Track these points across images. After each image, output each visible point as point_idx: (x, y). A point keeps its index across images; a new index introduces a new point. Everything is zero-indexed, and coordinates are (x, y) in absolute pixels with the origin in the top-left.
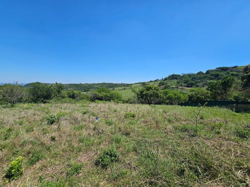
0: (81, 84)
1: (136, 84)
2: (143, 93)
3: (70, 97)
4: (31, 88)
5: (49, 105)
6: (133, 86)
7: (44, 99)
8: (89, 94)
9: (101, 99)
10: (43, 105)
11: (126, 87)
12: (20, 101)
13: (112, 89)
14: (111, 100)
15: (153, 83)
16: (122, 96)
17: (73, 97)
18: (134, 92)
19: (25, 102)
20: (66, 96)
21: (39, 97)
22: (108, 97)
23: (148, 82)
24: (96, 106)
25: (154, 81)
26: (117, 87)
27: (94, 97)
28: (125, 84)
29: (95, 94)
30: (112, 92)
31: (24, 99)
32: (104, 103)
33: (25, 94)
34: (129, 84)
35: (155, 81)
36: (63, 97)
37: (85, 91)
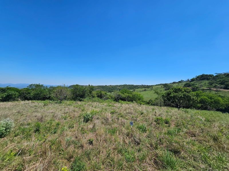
0: (106, 86)
1: (157, 85)
2: (171, 95)
3: (98, 96)
4: (72, 89)
5: (84, 103)
6: (154, 87)
7: (81, 98)
8: (113, 94)
9: (124, 99)
10: (79, 103)
11: (147, 89)
12: (65, 98)
13: (133, 90)
14: (134, 101)
15: (177, 84)
16: (144, 97)
17: (100, 96)
18: (157, 93)
19: (68, 99)
20: (96, 96)
21: (77, 96)
22: (130, 97)
23: (171, 84)
24: (121, 106)
25: (177, 83)
26: (138, 88)
27: (118, 98)
28: (145, 86)
29: (119, 95)
30: (134, 93)
31: (68, 97)
32: (127, 104)
33: (69, 93)
34: (149, 86)
35: (179, 82)
36: (93, 97)
37: (109, 92)
